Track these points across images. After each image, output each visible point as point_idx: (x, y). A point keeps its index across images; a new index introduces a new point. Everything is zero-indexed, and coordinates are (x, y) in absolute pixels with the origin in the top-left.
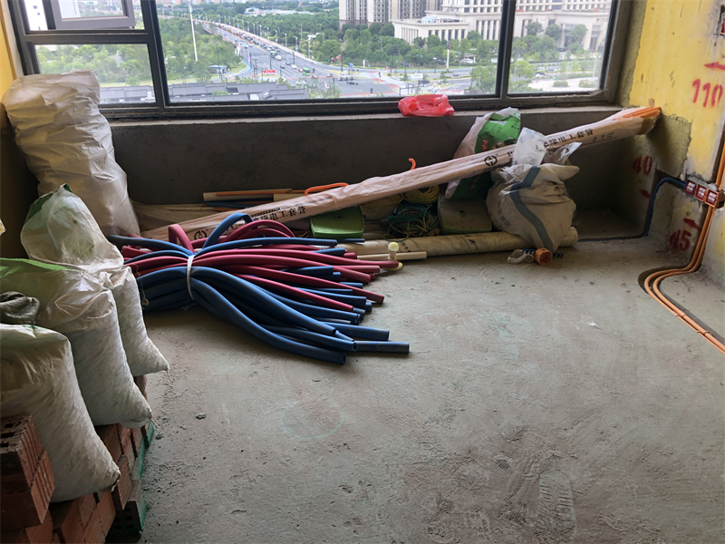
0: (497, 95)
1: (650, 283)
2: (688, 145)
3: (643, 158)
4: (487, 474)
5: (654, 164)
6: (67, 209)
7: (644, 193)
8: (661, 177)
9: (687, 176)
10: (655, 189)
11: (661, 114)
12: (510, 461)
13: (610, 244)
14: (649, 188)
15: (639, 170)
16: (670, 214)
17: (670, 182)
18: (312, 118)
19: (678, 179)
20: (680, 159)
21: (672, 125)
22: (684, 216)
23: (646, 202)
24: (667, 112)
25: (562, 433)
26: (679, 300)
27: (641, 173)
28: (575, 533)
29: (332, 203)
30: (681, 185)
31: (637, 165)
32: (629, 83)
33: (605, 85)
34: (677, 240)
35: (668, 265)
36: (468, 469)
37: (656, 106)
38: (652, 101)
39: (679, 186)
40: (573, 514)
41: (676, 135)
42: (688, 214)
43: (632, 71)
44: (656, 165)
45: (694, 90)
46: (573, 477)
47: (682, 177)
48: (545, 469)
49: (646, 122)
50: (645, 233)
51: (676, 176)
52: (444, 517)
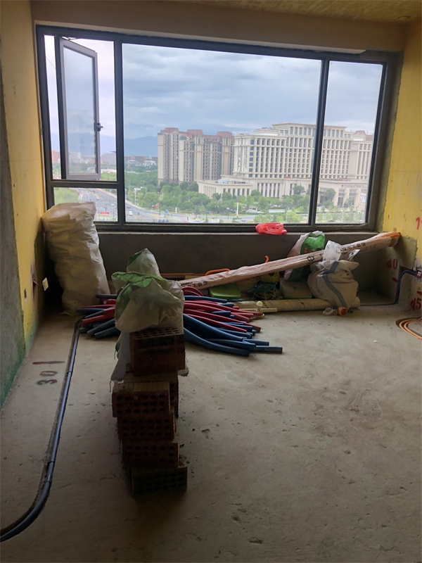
0: (310, 224)
1: (403, 325)
2: (416, 251)
3: (392, 260)
4: (336, 396)
5: (399, 263)
6: (148, 260)
7: (394, 279)
8: (403, 269)
9: (417, 268)
10: (400, 277)
11: (401, 236)
12: (346, 392)
13: (378, 307)
14: (397, 275)
15: (391, 267)
16: (409, 290)
17: (409, 273)
18: (208, 234)
19: (412, 270)
20: (412, 259)
21: (407, 241)
22: (417, 290)
23: (395, 285)
24: (403, 235)
25: (369, 382)
26: (418, 332)
27: (392, 267)
28: (382, 414)
29: (222, 280)
30: (414, 273)
31: (389, 264)
32: (382, 219)
33: (369, 221)
34: (414, 304)
35: (411, 317)
36: (327, 395)
37: (398, 231)
38: (395, 229)
39: (413, 274)
40: (380, 408)
41: (410, 247)
42: (419, 289)
43: (383, 213)
44: (400, 263)
45: (417, 223)
46: (378, 397)
47: (415, 269)
48: (364, 394)
49: (393, 240)
50: (397, 302)
51: (411, 269)
52: (320, 410)
